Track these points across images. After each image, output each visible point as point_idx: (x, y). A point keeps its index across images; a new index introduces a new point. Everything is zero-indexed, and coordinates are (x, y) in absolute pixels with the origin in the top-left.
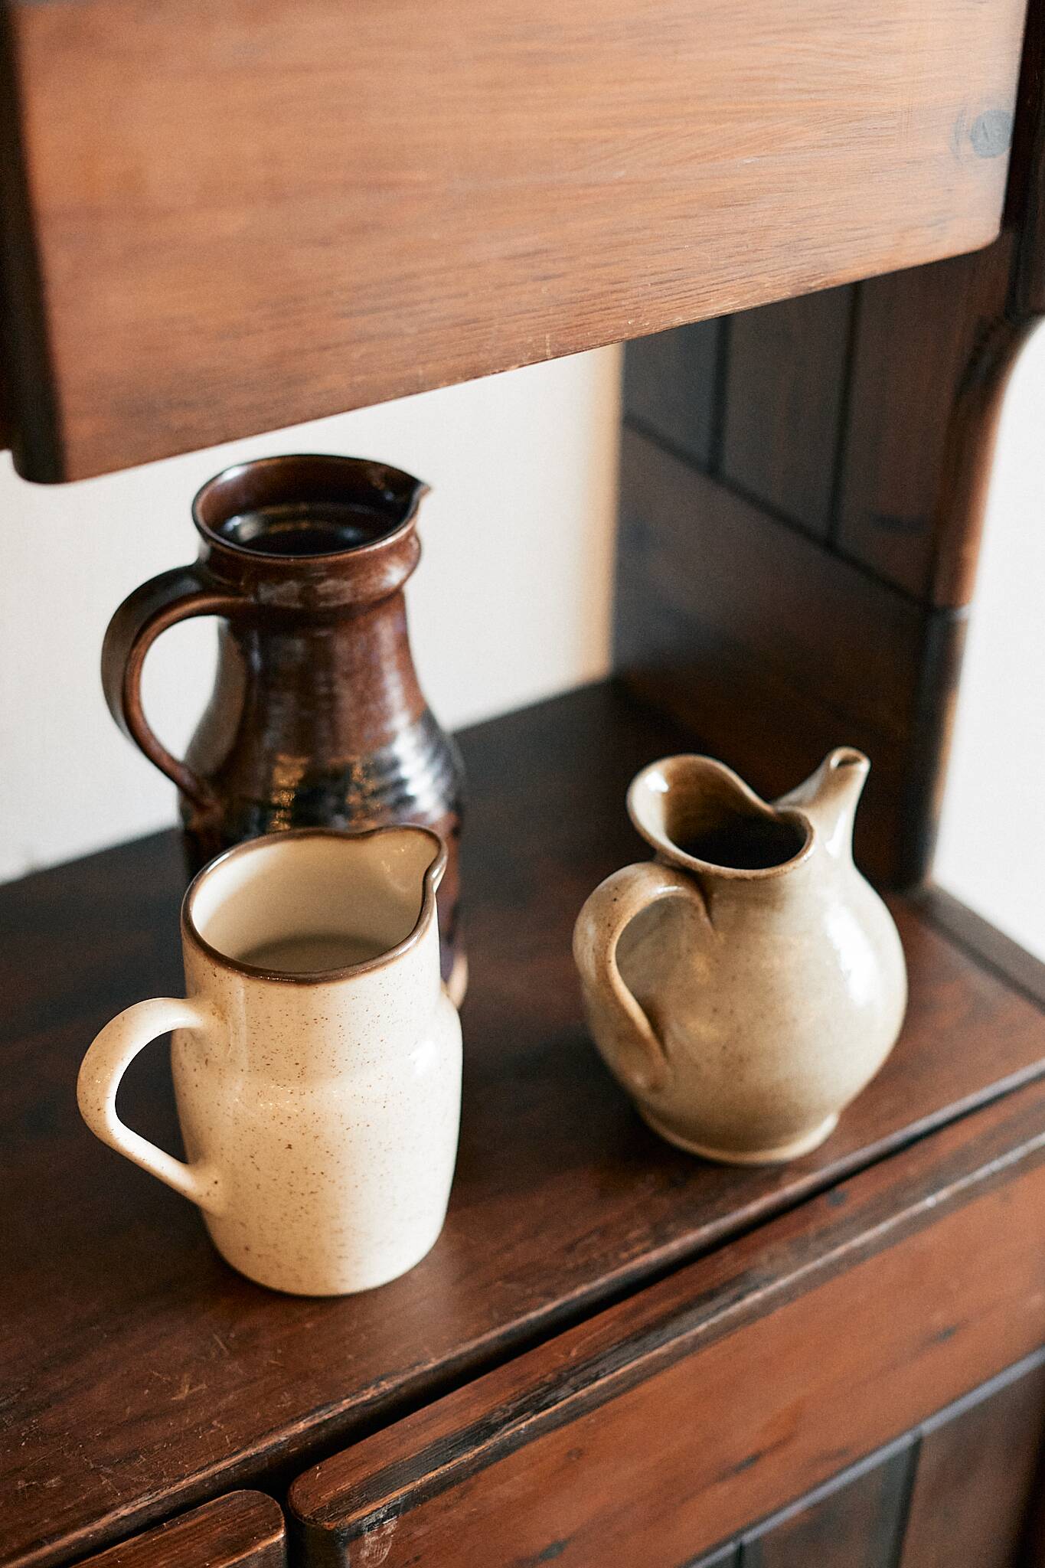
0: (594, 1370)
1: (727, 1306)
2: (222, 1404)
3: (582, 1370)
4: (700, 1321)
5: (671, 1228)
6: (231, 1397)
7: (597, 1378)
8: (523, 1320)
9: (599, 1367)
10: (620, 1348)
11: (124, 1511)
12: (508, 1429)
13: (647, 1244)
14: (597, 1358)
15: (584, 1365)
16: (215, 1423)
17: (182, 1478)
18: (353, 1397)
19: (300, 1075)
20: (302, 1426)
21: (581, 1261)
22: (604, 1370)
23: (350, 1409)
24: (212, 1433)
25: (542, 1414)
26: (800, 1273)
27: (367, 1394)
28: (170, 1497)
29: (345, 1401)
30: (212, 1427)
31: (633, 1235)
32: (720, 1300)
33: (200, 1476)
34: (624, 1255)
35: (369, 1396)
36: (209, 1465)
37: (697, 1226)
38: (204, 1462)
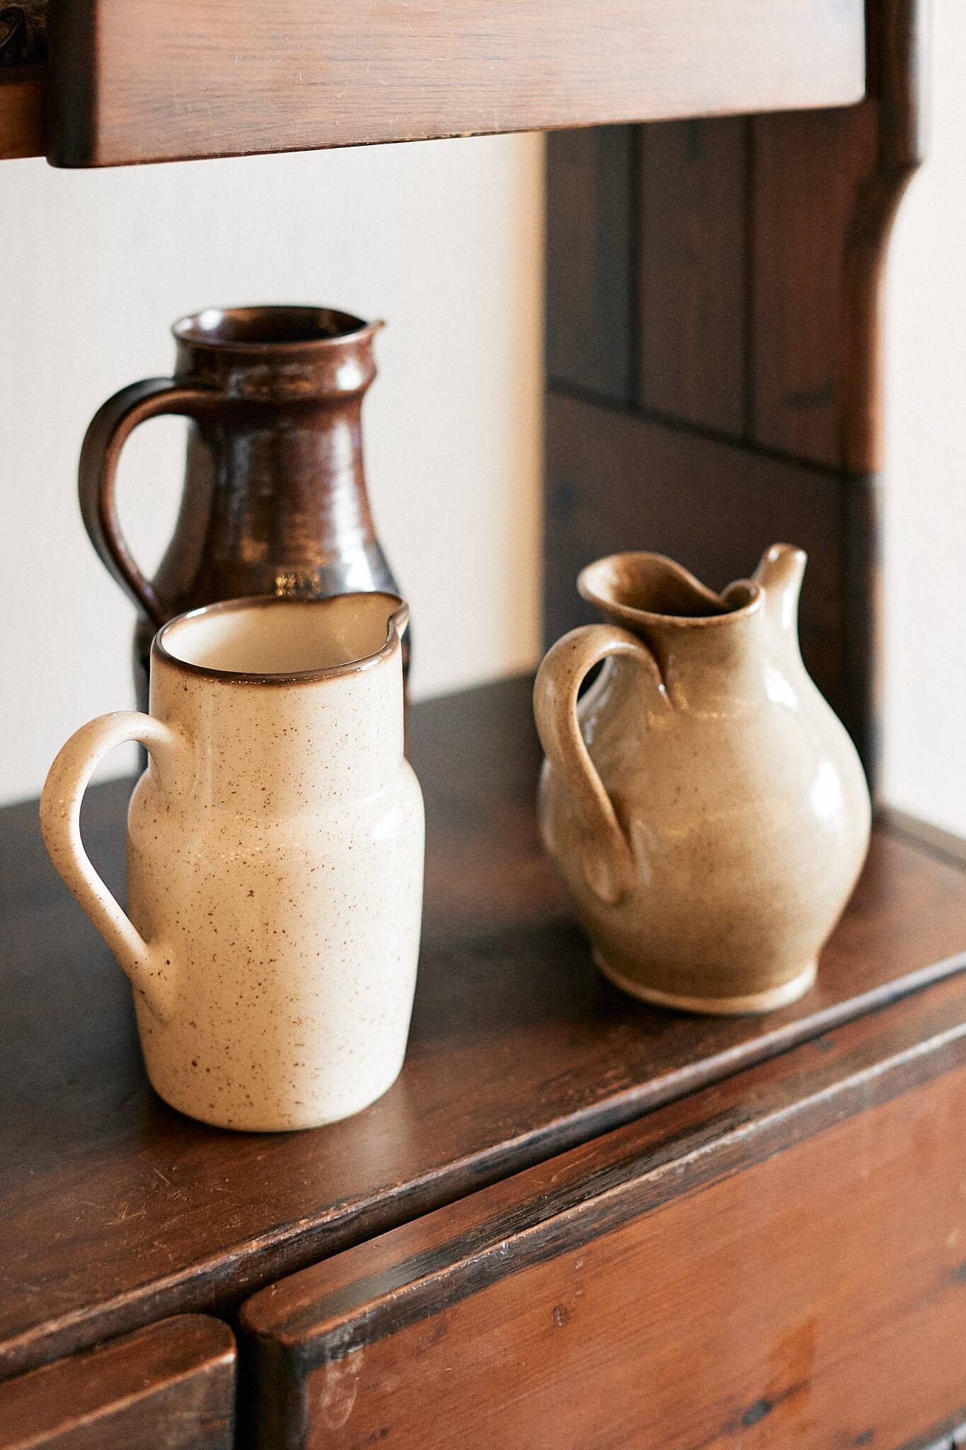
0: (577, 1194)
1: (718, 1136)
2: (165, 1226)
3: (564, 1194)
4: (690, 1149)
5: (650, 1068)
6: (174, 1220)
7: (582, 1200)
8: (496, 1149)
9: (583, 1190)
10: (604, 1174)
11: (52, 1327)
12: (487, 1247)
13: (626, 1081)
14: (581, 1182)
15: (566, 1189)
16: (156, 1243)
17: (118, 1293)
18: (311, 1218)
19: (266, 804)
20: (254, 1246)
21: (555, 1097)
22: (589, 1193)
23: (307, 1231)
24: (153, 1253)
25: (523, 1234)
26: (793, 1109)
27: (327, 1215)
28: (106, 1314)
29: (302, 1222)
30: (153, 1246)
31: (610, 1074)
32: (709, 1132)
33: (139, 1293)
34: (601, 1091)
35: (329, 1219)
36: (150, 1282)
37: (678, 1066)
38: (144, 1277)
